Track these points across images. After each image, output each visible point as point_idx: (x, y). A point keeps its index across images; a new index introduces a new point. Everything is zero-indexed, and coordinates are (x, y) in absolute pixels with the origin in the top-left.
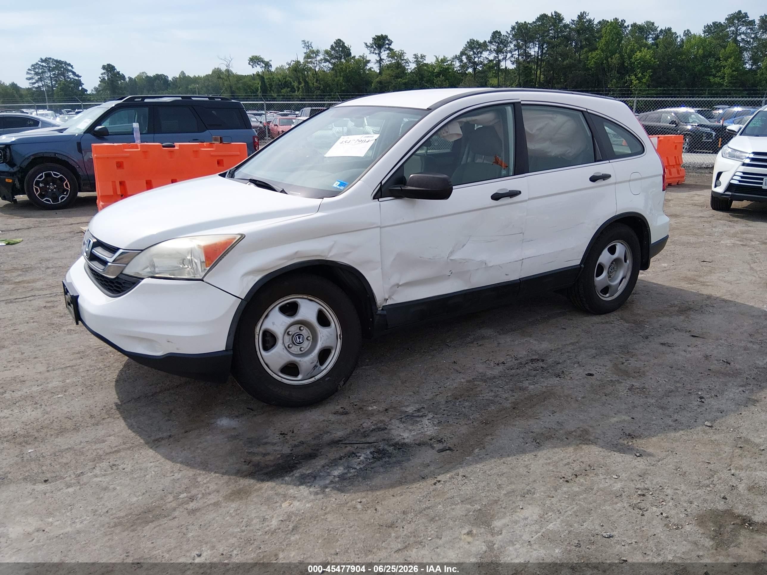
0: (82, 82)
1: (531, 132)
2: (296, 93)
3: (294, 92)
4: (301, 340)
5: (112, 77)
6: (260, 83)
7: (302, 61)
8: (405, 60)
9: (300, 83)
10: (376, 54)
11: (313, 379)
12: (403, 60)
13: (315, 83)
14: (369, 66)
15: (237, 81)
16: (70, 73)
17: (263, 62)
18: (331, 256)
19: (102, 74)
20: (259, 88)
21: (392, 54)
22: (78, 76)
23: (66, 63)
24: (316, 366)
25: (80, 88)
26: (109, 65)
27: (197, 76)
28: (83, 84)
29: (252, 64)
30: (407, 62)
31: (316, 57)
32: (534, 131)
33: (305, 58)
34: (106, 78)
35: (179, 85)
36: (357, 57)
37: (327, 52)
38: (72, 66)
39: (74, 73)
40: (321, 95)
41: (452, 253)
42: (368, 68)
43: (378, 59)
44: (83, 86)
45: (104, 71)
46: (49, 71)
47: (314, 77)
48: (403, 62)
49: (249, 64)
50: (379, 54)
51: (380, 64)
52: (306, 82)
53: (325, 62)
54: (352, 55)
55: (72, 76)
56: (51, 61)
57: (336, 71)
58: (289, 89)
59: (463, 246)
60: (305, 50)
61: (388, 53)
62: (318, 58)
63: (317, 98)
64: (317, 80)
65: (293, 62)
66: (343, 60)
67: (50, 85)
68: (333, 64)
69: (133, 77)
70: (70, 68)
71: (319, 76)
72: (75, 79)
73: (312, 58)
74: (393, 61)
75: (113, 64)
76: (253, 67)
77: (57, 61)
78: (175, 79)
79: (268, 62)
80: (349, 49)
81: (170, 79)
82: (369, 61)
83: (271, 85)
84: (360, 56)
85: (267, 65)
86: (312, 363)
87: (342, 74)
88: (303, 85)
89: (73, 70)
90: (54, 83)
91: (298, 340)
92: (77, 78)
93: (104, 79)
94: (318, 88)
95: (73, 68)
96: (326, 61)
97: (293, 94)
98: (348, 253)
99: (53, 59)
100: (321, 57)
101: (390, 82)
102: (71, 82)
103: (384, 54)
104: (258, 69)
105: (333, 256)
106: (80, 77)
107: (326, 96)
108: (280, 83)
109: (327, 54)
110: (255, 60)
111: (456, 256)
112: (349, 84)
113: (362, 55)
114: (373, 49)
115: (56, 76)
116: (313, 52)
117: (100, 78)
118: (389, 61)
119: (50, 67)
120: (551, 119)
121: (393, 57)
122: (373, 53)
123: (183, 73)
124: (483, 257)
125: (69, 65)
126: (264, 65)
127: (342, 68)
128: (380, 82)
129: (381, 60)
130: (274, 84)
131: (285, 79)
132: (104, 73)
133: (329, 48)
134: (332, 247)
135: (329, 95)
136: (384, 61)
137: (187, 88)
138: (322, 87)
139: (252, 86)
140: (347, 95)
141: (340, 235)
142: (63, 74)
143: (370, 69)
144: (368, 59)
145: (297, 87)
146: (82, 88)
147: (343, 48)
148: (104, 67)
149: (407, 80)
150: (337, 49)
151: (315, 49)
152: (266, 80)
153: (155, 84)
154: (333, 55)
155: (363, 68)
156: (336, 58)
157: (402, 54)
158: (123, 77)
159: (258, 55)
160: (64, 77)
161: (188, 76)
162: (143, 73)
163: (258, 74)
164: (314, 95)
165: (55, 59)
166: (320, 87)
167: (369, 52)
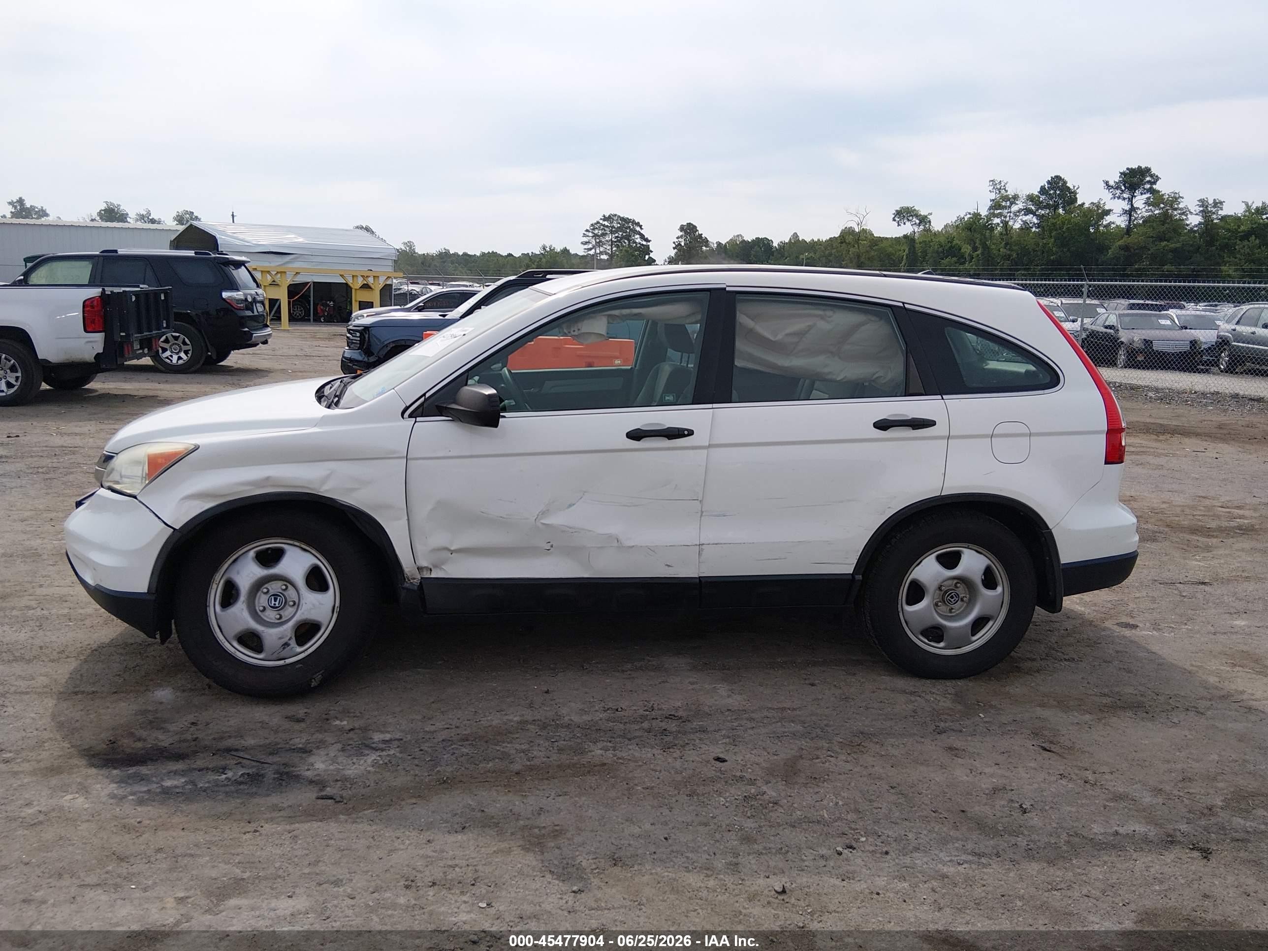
0: (651, 249)
1: (772, 338)
2: (967, 266)
3: (964, 263)
4: (277, 603)
5: (690, 242)
6: (907, 251)
7: (984, 212)
8: (1181, 209)
9: (975, 249)
10: (1124, 199)
11: (281, 663)
12: (1176, 209)
13: (1001, 250)
14: (1108, 219)
15: (870, 246)
16: (637, 236)
17: (917, 216)
18: (326, 491)
19: (678, 238)
20: (905, 257)
21: (1156, 198)
22: (647, 240)
23: (634, 222)
24: (286, 644)
25: (647, 257)
26: (689, 224)
27: (816, 240)
28: (652, 252)
29: (897, 219)
30: (1183, 214)
31: (1010, 207)
32: (780, 337)
33: (991, 208)
34: (683, 244)
35: (786, 254)
36: (1086, 205)
37: (1031, 198)
38: (641, 227)
39: (642, 237)
40: (1010, 270)
41: (544, 513)
42: (1105, 223)
43: (1127, 207)
44: (652, 255)
45: (681, 233)
46: (612, 232)
47: (1002, 239)
48: (1175, 213)
49: (894, 220)
50: (1130, 200)
51: (1130, 216)
52: (985, 247)
53: (1025, 215)
54: (1079, 202)
55: (638, 240)
56: (616, 218)
57: (1043, 230)
58: (955, 259)
59: (570, 506)
60: (993, 196)
61: (1148, 198)
62: (1015, 208)
63: (1001, 275)
64: (1007, 244)
65: (969, 216)
66: (1061, 211)
67: (610, 252)
68: (1040, 217)
69: (724, 243)
70: (638, 229)
71: (1012, 238)
72: (643, 245)
73: (1005, 207)
74: (1157, 212)
75: (694, 224)
76: (899, 225)
77: (623, 219)
78: (783, 246)
79: (926, 217)
80: (1075, 193)
81: (775, 244)
82: (1108, 212)
83: (925, 253)
84: (1092, 203)
85: (924, 220)
86: (280, 638)
87: (1054, 234)
88: (979, 252)
89: (642, 232)
90: (614, 249)
91: (273, 602)
92: (644, 243)
93: (680, 244)
94: (1007, 257)
95: (641, 229)
96: (1028, 211)
97: (961, 267)
98: (353, 490)
99: (619, 216)
100: (1020, 205)
101: (1145, 248)
102: (636, 249)
103: (1140, 201)
104: (907, 228)
105: (327, 490)
106: (649, 241)
107: (1018, 270)
108: (941, 249)
109: (1032, 201)
110: (903, 214)
111: (554, 520)
112: (1065, 250)
113: (1095, 201)
114: (1118, 192)
115: (619, 240)
116: (1006, 198)
117: (674, 243)
118: (1147, 211)
119: (613, 227)
120: (822, 318)
121: (1155, 204)
122: (1119, 198)
123: (795, 235)
124: (614, 529)
125: (638, 224)
126: (918, 222)
127: (1054, 224)
128: (1126, 248)
129: (1133, 209)
130: (930, 250)
131: (951, 243)
132: (681, 237)
133: (1036, 192)
134: (327, 478)
135: (1025, 269)
136: (1139, 212)
137: (797, 257)
138: (1015, 255)
139: (893, 254)
140: (1056, 270)
141: (339, 463)
142: (628, 238)
143: (1106, 226)
144: (1107, 208)
145: (969, 255)
146: (650, 258)
147: (1061, 191)
148: (682, 228)
149: (1178, 245)
150: (1052, 192)
151: (1011, 193)
152: (917, 246)
153: (753, 253)
154: (1042, 202)
155: (1097, 223)
156: (1048, 206)
157: (1175, 199)
158: (706, 242)
159: (910, 205)
160: (629, 241)
161: (803, 240)
162: (738, 236)
163: (905, 237)
164: (996, 269)
165: (622, 216)
166: (1010, 256)
167: (1111, 196)
